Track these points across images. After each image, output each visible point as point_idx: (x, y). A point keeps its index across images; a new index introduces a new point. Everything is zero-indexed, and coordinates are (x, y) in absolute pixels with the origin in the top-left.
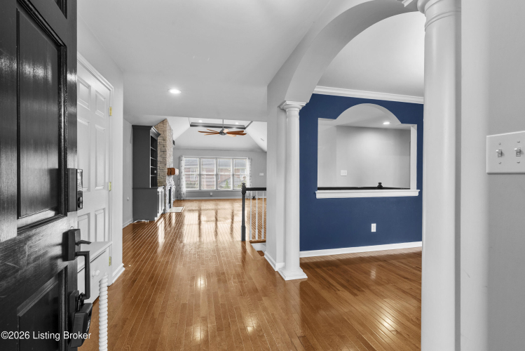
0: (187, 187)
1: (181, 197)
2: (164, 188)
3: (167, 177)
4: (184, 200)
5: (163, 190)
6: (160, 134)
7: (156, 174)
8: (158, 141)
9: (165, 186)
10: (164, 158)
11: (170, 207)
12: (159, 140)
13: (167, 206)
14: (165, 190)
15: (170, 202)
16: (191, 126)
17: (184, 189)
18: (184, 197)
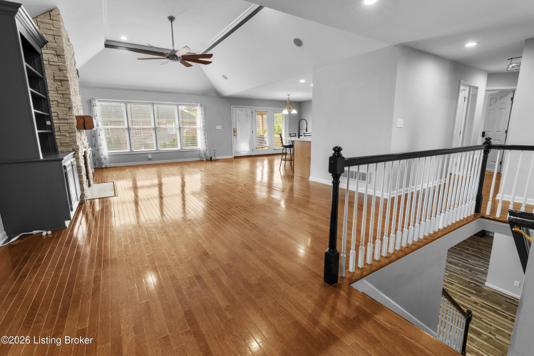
0: (109, 148)
1: (101, 163)
2: (76, 157)
3: (78, 134)
4: (106, 168)
5: (73, 160)
6: (46, 42)
7: (51, 127)
8: (45, 57)
9: (76, 151)
10: (66, 96)
11: (89, 186)
12: (46, 54)
13: (85, 185)
14: (77, 159)
15: (88, 178)
16: (107, 46)
17: (105, 152)
18: (106, 163)
